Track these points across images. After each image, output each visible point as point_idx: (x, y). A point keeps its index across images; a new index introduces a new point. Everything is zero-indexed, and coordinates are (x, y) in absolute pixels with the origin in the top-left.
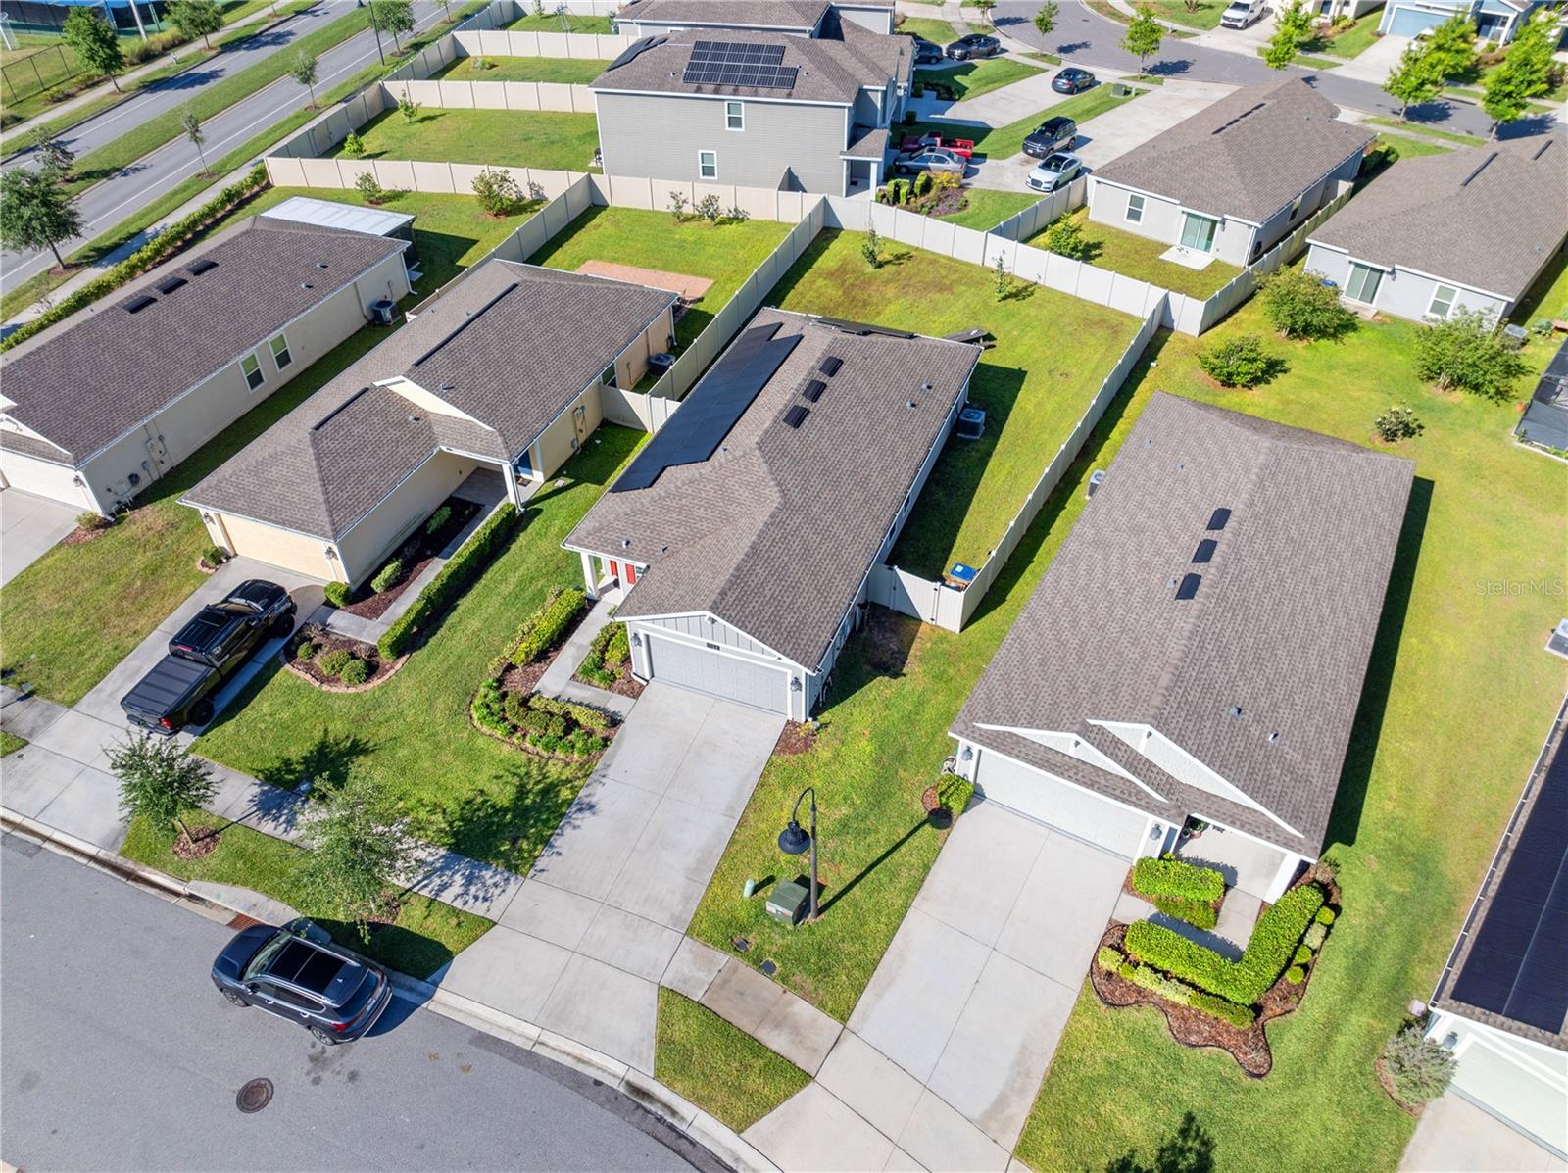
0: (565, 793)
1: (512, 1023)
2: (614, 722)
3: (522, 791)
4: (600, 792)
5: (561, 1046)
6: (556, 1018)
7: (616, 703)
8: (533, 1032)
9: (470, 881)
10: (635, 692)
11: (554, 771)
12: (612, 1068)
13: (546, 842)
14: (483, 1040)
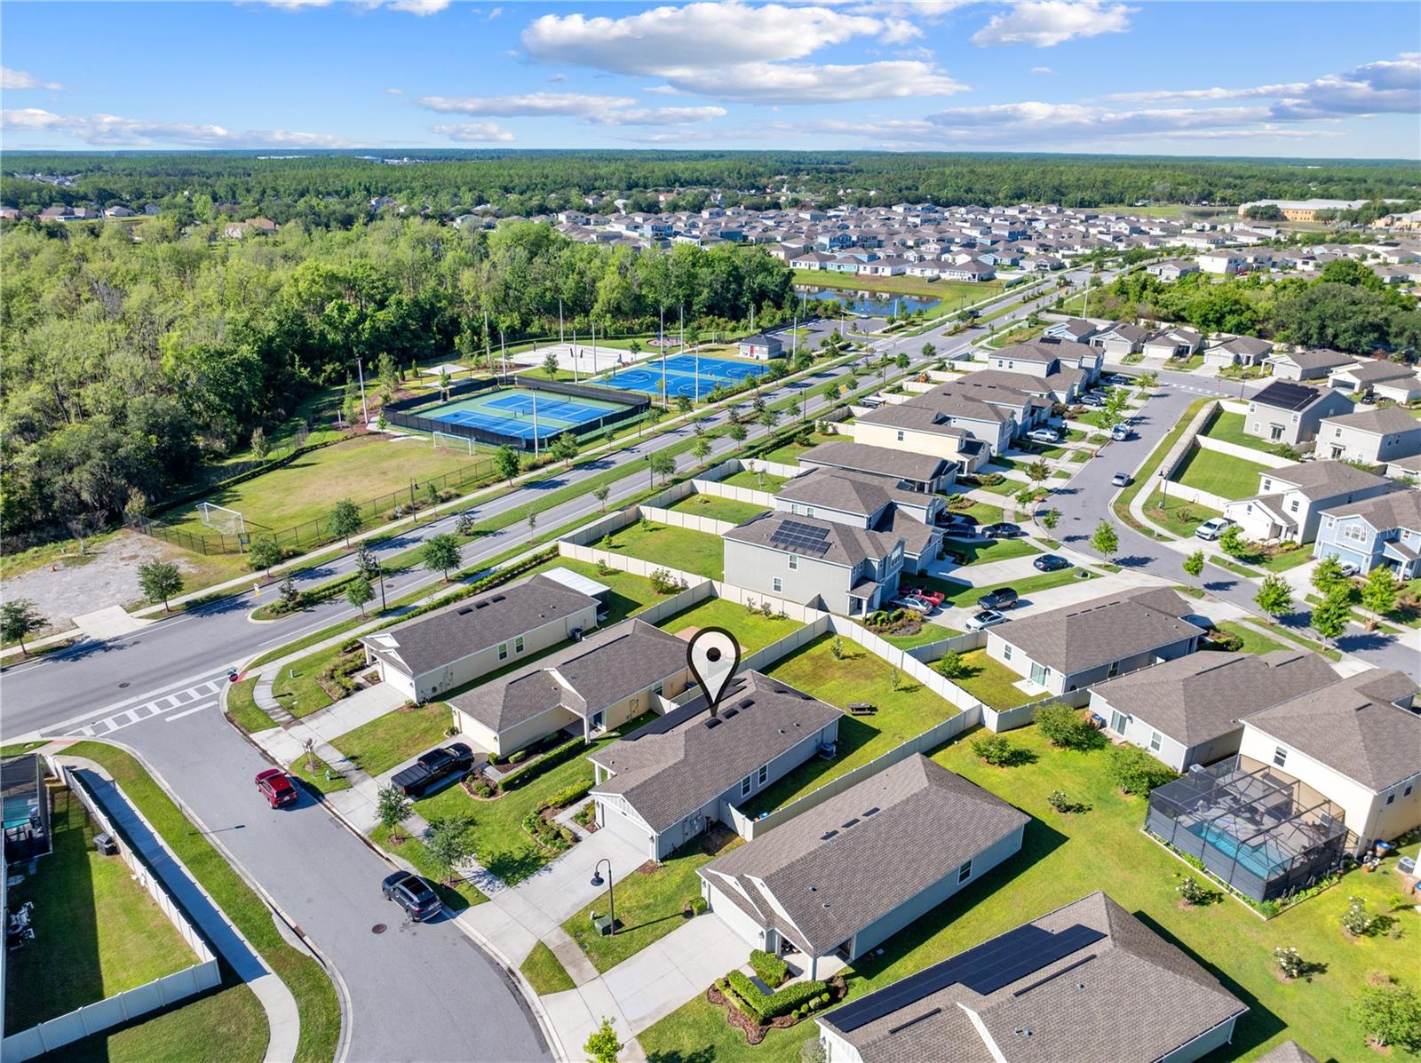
0: (543, 862)
1: (479, 935)
2: (577, 840)
3: (527, 856)
4: (557, 866)
5: (492, 948)
6: (495, 939)
7: (583, 833)
8: (484, 940)
9: (490, 883)
10: (593, 830)
11: (543, 852)
12: (506, 961)
13: (526, 877)
14: (466, 938)
